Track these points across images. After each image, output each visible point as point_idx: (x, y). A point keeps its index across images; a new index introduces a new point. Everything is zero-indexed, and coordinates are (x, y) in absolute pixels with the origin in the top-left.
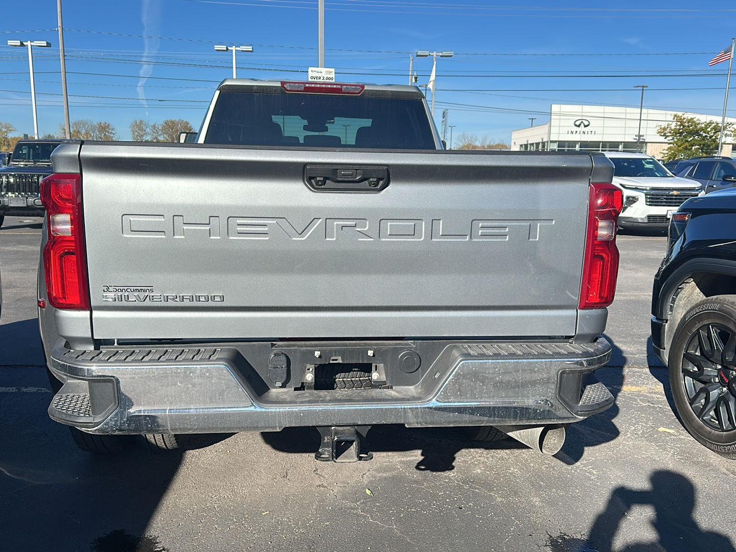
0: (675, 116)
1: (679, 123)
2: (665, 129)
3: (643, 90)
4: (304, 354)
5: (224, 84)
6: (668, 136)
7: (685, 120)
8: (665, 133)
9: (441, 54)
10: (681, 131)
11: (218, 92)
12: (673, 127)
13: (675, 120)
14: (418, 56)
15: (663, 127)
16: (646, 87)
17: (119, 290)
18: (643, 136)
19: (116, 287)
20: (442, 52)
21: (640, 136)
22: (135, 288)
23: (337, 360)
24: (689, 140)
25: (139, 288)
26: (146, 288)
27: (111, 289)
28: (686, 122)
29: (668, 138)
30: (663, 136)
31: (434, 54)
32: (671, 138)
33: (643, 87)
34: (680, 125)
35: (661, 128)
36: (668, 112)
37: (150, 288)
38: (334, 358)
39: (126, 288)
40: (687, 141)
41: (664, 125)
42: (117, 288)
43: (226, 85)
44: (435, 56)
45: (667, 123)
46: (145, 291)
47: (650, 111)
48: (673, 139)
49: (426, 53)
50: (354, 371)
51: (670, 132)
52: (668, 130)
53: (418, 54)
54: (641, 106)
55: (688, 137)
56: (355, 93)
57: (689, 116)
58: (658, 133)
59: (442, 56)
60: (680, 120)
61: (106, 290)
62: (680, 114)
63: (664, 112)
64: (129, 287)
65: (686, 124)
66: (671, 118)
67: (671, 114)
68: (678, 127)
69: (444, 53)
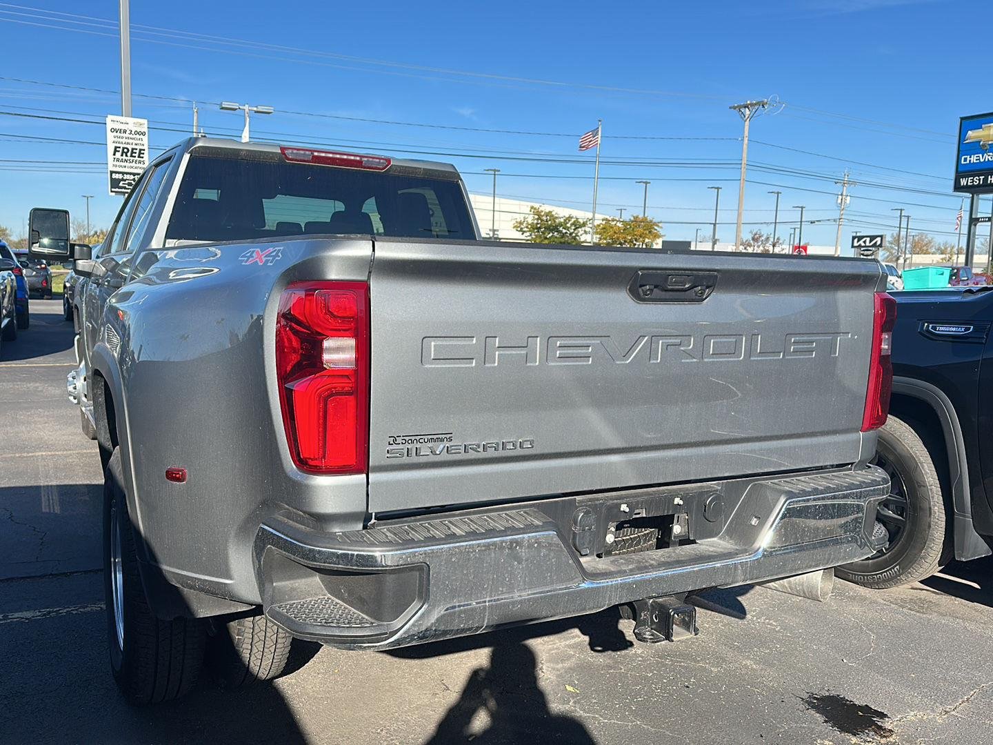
0: (532, 207)
1: (536, 217)
2: (521, 223)
3: (495, 175)
4: (610, 508)
5: (197, 146)
6: (525, 232)
7: (543, 214)
8: (522, 228)
9: (255, 109)
10: (539, 226)
11: (186, 157)
12: (530, 222)
13: (532, 213)
14: (222, 108)
15: (519, 220)
16: (499, 171)
17: (410, 442)
18: (498, 231)
19: (405, 438)
20: (256, 107)
21: (494, 231)
22: (430, 437)
23: (639, 514)
24: (548, 237)
25: (435, 437)
26: (443, 436)
27: (399, 440)
28: (543, 216)
29: (525, 234)
30: (519, 231)
31: (246, 108)
32: (528, 234)
33: (495, 170)
34: (538, 219)
35: (517, 222)
36: (522, 203)
37: (448, 436)
38: (637, 511)
39: (418, 438)
40: (546, 238)
41: (520, 218)
42: (407, 438)
43: (199, 147)
44: (247, 110)
45: (524, 215)
46: (442, 440)
47: (503, 200)
48: (531, 235)
49: (235, 106)
50: (625, 528)
51: (527, 227)
52: (525, 225)
53: (223, 106)
54: (494, 194)
55: (546, 234)
56: (379, 169)
57: (546, 208)
58: (514, 227)
59: (256, 112)
60: (538, 213)
61: (392, 442)
62: (536, 205)
63: (517, 202)
64: (422, 437)
65: (544, 218)
66: (527, 210)
67: (527, 206)
68: (536, 222)
69: (260, 109)
